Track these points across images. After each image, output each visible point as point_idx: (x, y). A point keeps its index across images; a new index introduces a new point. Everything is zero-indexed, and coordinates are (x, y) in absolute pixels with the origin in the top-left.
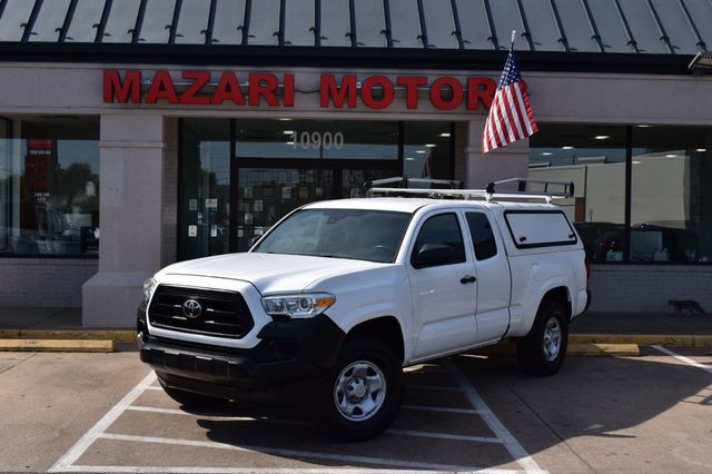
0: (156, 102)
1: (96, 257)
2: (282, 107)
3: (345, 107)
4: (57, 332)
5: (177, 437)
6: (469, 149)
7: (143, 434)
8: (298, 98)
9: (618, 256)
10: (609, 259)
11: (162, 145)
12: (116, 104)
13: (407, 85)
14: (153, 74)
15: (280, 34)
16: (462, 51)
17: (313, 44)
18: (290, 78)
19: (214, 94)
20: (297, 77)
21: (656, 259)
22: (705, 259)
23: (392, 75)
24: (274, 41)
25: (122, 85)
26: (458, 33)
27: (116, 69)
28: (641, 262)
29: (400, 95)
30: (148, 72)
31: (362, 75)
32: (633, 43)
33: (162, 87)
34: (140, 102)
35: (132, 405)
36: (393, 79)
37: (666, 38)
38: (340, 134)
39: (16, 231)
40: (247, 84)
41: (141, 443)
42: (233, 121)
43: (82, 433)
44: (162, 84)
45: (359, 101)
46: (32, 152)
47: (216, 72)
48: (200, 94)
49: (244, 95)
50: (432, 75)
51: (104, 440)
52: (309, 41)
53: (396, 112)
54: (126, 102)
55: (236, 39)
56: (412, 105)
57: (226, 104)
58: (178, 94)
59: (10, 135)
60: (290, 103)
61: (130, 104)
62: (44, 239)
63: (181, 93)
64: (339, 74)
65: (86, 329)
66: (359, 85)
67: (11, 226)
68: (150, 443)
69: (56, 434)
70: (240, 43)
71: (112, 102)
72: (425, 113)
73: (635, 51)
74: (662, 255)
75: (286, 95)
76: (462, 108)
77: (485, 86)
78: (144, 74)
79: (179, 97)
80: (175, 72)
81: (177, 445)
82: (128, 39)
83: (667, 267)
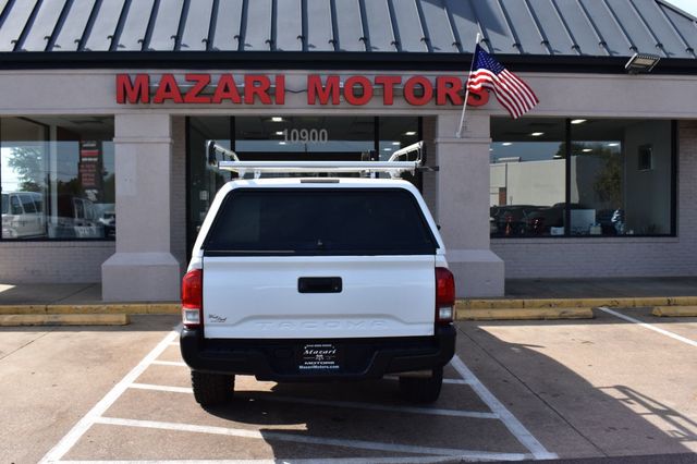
0: (163, 102)
1: (114, 239)
2: (274, 105)
3: (330, 105)
4: (79, 307)
5: (173, 421)
6: (439, 140)
7: (140, 418)
8: (288, 97)
9: (560, 231)
10: (552, 233)
11: (169, 140)
12: (128, 105)
13: (383, 84)
14: (160, 77)
15: (272, 42)
16: (430, 54)
17: (301, 49)
18: (280, 79)
19: (213, 94)
20: (287, 78)
21: (592, 233)
22: (631, 232)
23: (371, 75)
24: (267, 48)
25: (132, 88)
26: (427, 40)
27: (127, 74)
28: (579, 235)
29: (378, 93)
30: (156, 76)
31: (344, 76)
32: (577, 47)
33: (168, 89)
34: (149, 102)
35: (135, 382)
36: (372, 79)
37: (604, 43)
38: (325, 131)
39: (55, 219)
40: (243, 85)
41: (136, 429)
42: (233, 118)
43: (80, 417)
44: (168, 85)
45: (341, 98)
46: (84, 160)
47: (216, 75)
48: (202, 95)
49: (240, 95)
50: (406, 76)
51: (101, 425)
52: (297, 47)
53: (374, 108)
54: (137, 102)
55: (233, 46)
56: (388, 102)
57: (225, 103)
58: (182, 95)
59: (47, 138)
60: (281, 102)
61: (140, 105)
62: (80, 225)
63: (185, 94)
64: (324, 75)
65: (105, 303)
66: (342, 85)
67: (50, 214)
68: (146, 428)
69: (53, 419)
70: (236, 49)
71: (125, 102)
72: (400, 109)
73: (578, 54)
74: (596, 230)
75: (277, 94)
76: (432, 104)
77: (452, 84)
78: (152, 78)
79: (183, 97)
80: (180, 76)
81: (172, 432)
82: (138, 48)
83: (602, 240)
